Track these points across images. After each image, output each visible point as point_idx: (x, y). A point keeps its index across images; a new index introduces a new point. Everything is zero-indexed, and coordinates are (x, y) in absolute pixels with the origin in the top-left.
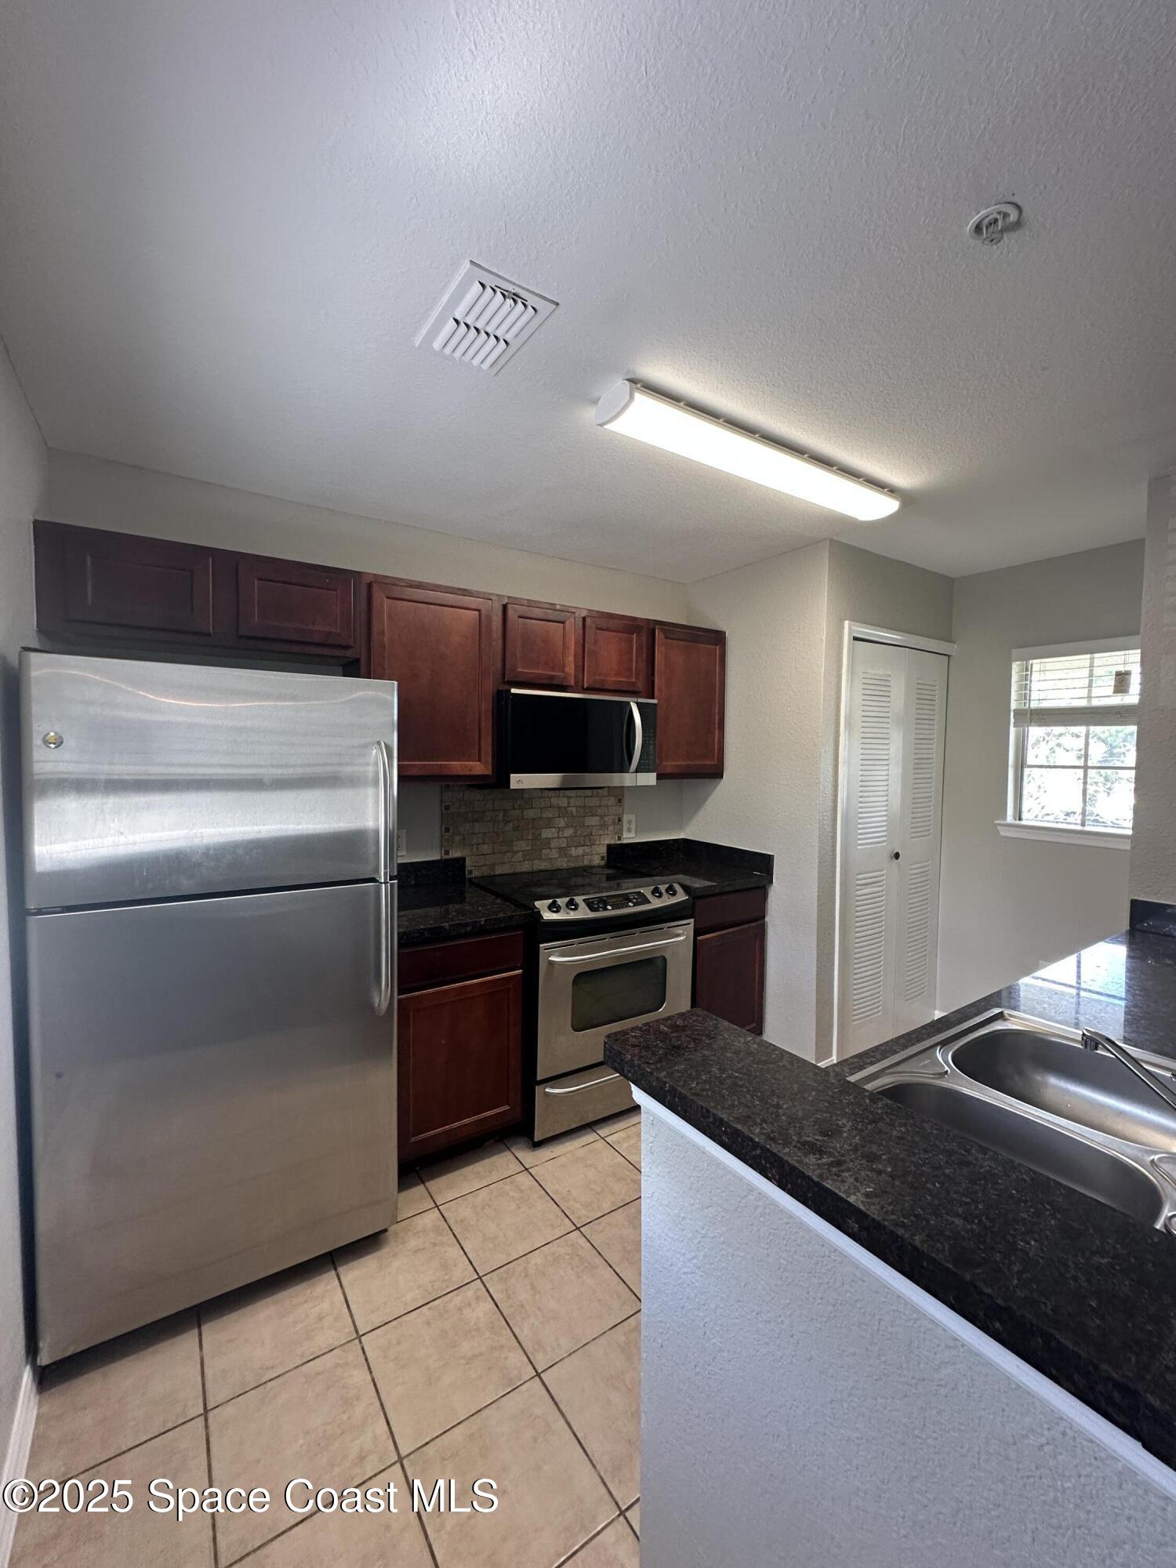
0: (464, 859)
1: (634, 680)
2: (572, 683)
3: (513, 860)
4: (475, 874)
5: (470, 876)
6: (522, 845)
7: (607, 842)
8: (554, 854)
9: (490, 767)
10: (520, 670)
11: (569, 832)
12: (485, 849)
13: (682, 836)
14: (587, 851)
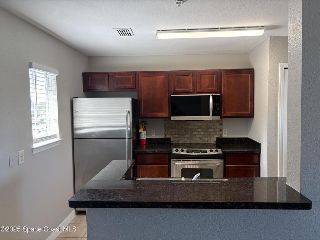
0: (170, 138)
1: (214, 89)
2: (192, 91)
5: (172, 143)
7: (217, 137)
9: (168, 115)
10: (176, 89)
13: (248, 137)
14: (209, 139)
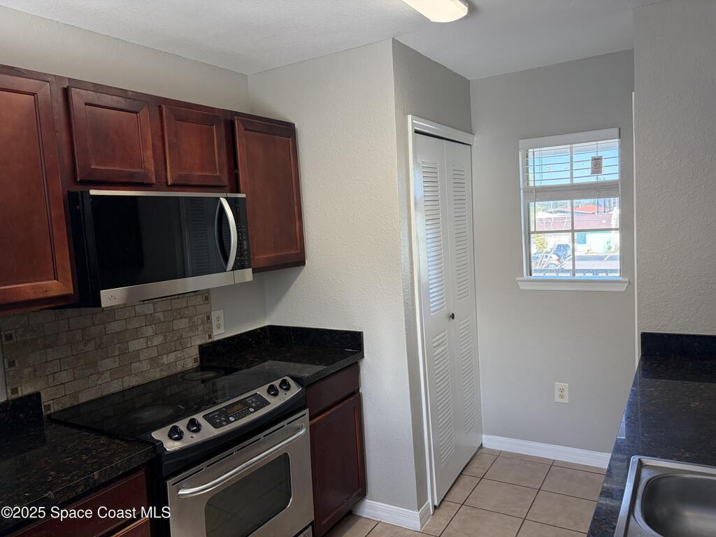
0: (38, 394)
1: (218, 174)
2: (154, 180)
3: (100, 382)
4: (55, 408)
5: (49, 412)
6: (109, 364)
7: (199, 342)
8: (145, 366)
9: (71, 285)
10: (93, 167)
11: (158, 340)
12: (64, 376)
13: (267, 323)
14: (179, 355)
